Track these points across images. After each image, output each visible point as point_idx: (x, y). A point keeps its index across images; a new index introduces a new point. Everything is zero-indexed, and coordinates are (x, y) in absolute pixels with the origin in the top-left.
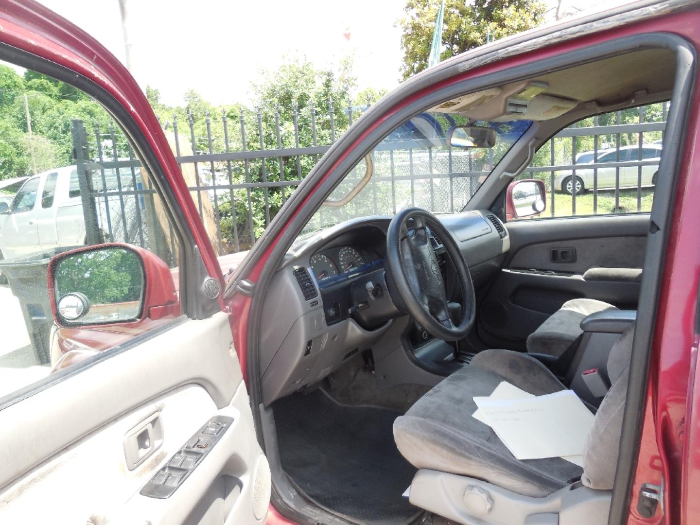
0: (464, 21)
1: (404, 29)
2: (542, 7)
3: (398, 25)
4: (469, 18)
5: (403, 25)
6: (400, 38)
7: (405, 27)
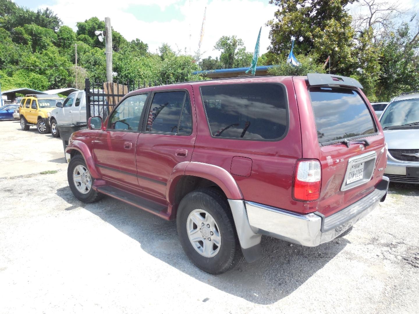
2: (349, 21)
3: (269, 25)
6: (269, 32)
7: (272, 26)
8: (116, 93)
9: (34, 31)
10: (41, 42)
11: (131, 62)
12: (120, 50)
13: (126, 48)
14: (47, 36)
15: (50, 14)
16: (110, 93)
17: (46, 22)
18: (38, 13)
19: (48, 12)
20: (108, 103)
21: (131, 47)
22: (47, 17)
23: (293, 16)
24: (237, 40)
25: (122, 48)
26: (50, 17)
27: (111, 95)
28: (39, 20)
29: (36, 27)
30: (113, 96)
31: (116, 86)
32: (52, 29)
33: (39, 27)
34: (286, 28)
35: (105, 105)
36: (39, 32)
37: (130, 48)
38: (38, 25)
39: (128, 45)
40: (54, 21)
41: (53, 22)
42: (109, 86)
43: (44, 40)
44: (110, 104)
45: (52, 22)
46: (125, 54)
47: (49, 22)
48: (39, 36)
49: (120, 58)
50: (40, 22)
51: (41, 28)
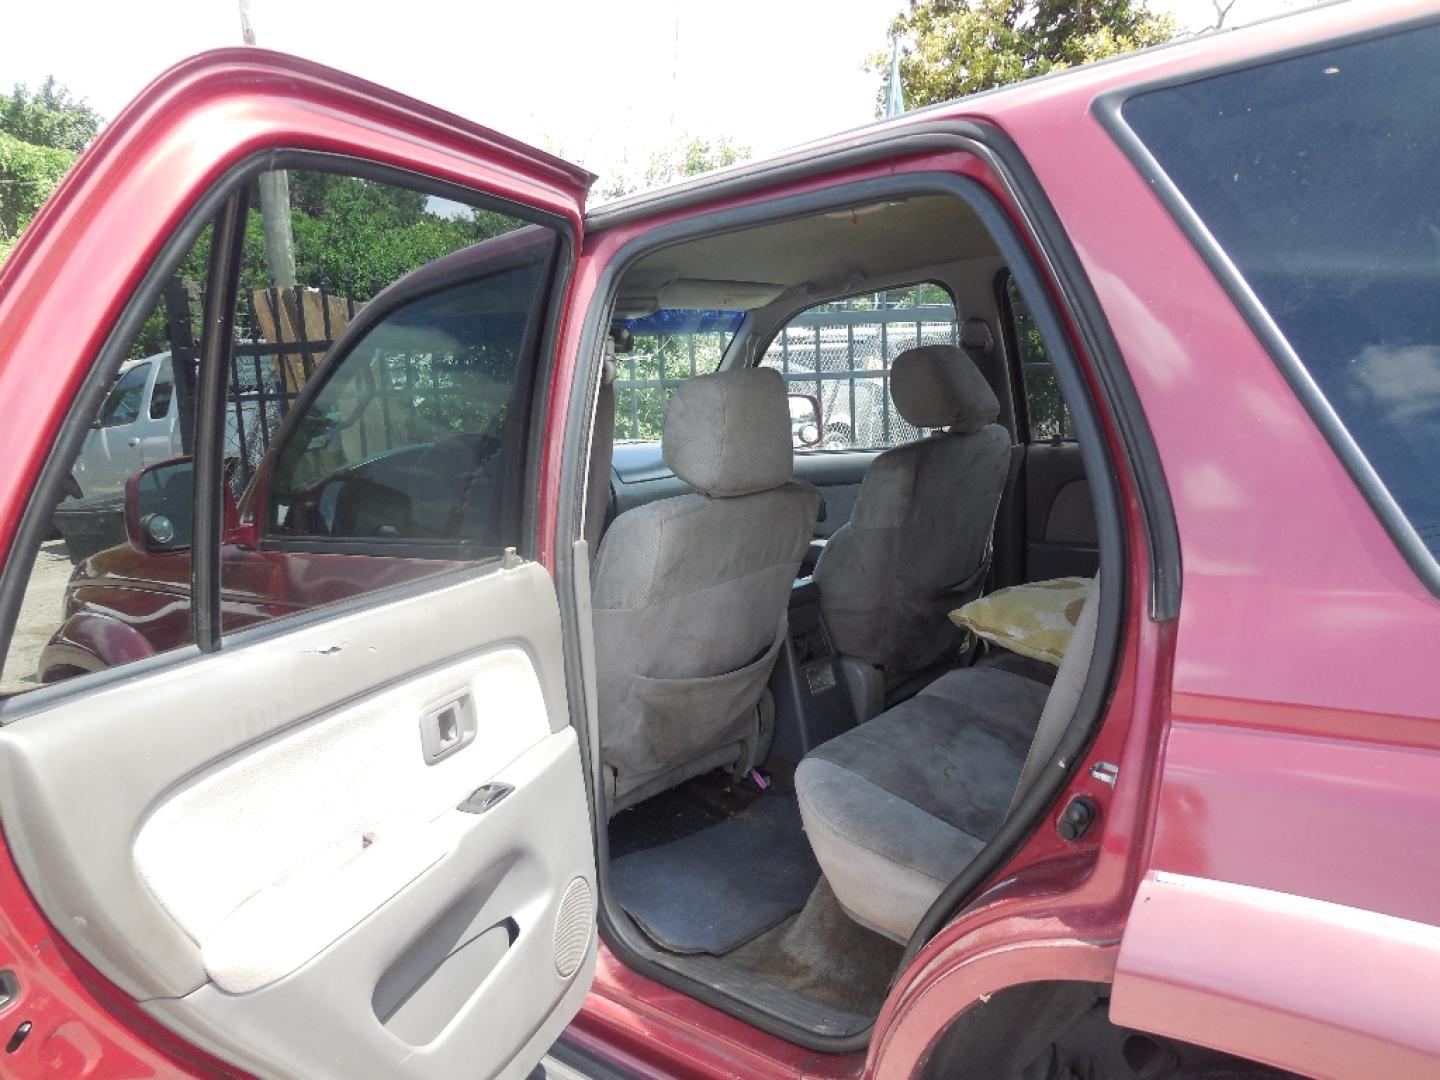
0: (1002, 59)
1: (884, 76)
2: (1165, 31)
3: (872, 67)
4: (1015, 53)
5: (881, 69)
6: (875, 95)
7: (884, 71)
8: (315, 332)
9: (6, 160)
10: (33, 198)
11: (369, 248)
12: (328, 210)
13: (348, 200)
14: (56, 175)
15: (62, 98)
16: (289, 336)
17: (46, 123)
18: (17, 94)
19: (54, 92)
20: (281, 386)
21: (365, 197)
22: (52, 106)
23: (963, 27)
24: (736, 150)
25: (333, 204)
26: (62, 107)
27: (292, 348)
28: (23, 118)
29: (12, 145)
30: (306, 348)
31: (317, 306)
32: (72, 148)
33: (26, 143)
34: (940, 74)
35: (271, 398)
36: (25, 162)
37: (362, 199)
38: (22, 136)
39: (356, 191)
40: (81, 122)
41: (74, 123)
42: (282, 305)
43: (44, 192)
44: (290, 388)
45: (70, 126)
46: (345, 221)
47: (59, 125)
48: (24, 176)
49: (330, 239)
50: (25, 125)
51: (30, 148)
